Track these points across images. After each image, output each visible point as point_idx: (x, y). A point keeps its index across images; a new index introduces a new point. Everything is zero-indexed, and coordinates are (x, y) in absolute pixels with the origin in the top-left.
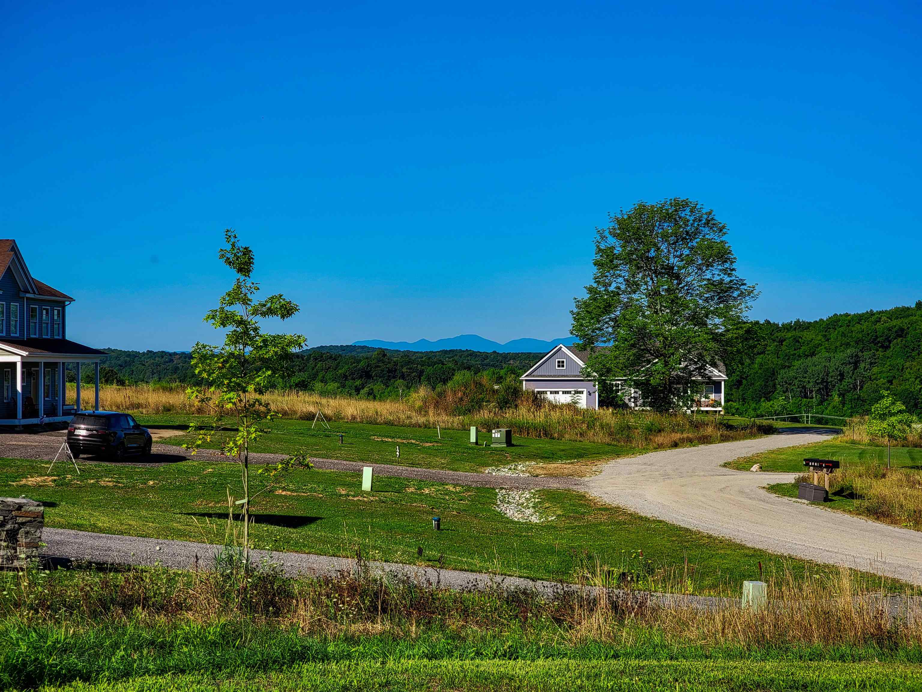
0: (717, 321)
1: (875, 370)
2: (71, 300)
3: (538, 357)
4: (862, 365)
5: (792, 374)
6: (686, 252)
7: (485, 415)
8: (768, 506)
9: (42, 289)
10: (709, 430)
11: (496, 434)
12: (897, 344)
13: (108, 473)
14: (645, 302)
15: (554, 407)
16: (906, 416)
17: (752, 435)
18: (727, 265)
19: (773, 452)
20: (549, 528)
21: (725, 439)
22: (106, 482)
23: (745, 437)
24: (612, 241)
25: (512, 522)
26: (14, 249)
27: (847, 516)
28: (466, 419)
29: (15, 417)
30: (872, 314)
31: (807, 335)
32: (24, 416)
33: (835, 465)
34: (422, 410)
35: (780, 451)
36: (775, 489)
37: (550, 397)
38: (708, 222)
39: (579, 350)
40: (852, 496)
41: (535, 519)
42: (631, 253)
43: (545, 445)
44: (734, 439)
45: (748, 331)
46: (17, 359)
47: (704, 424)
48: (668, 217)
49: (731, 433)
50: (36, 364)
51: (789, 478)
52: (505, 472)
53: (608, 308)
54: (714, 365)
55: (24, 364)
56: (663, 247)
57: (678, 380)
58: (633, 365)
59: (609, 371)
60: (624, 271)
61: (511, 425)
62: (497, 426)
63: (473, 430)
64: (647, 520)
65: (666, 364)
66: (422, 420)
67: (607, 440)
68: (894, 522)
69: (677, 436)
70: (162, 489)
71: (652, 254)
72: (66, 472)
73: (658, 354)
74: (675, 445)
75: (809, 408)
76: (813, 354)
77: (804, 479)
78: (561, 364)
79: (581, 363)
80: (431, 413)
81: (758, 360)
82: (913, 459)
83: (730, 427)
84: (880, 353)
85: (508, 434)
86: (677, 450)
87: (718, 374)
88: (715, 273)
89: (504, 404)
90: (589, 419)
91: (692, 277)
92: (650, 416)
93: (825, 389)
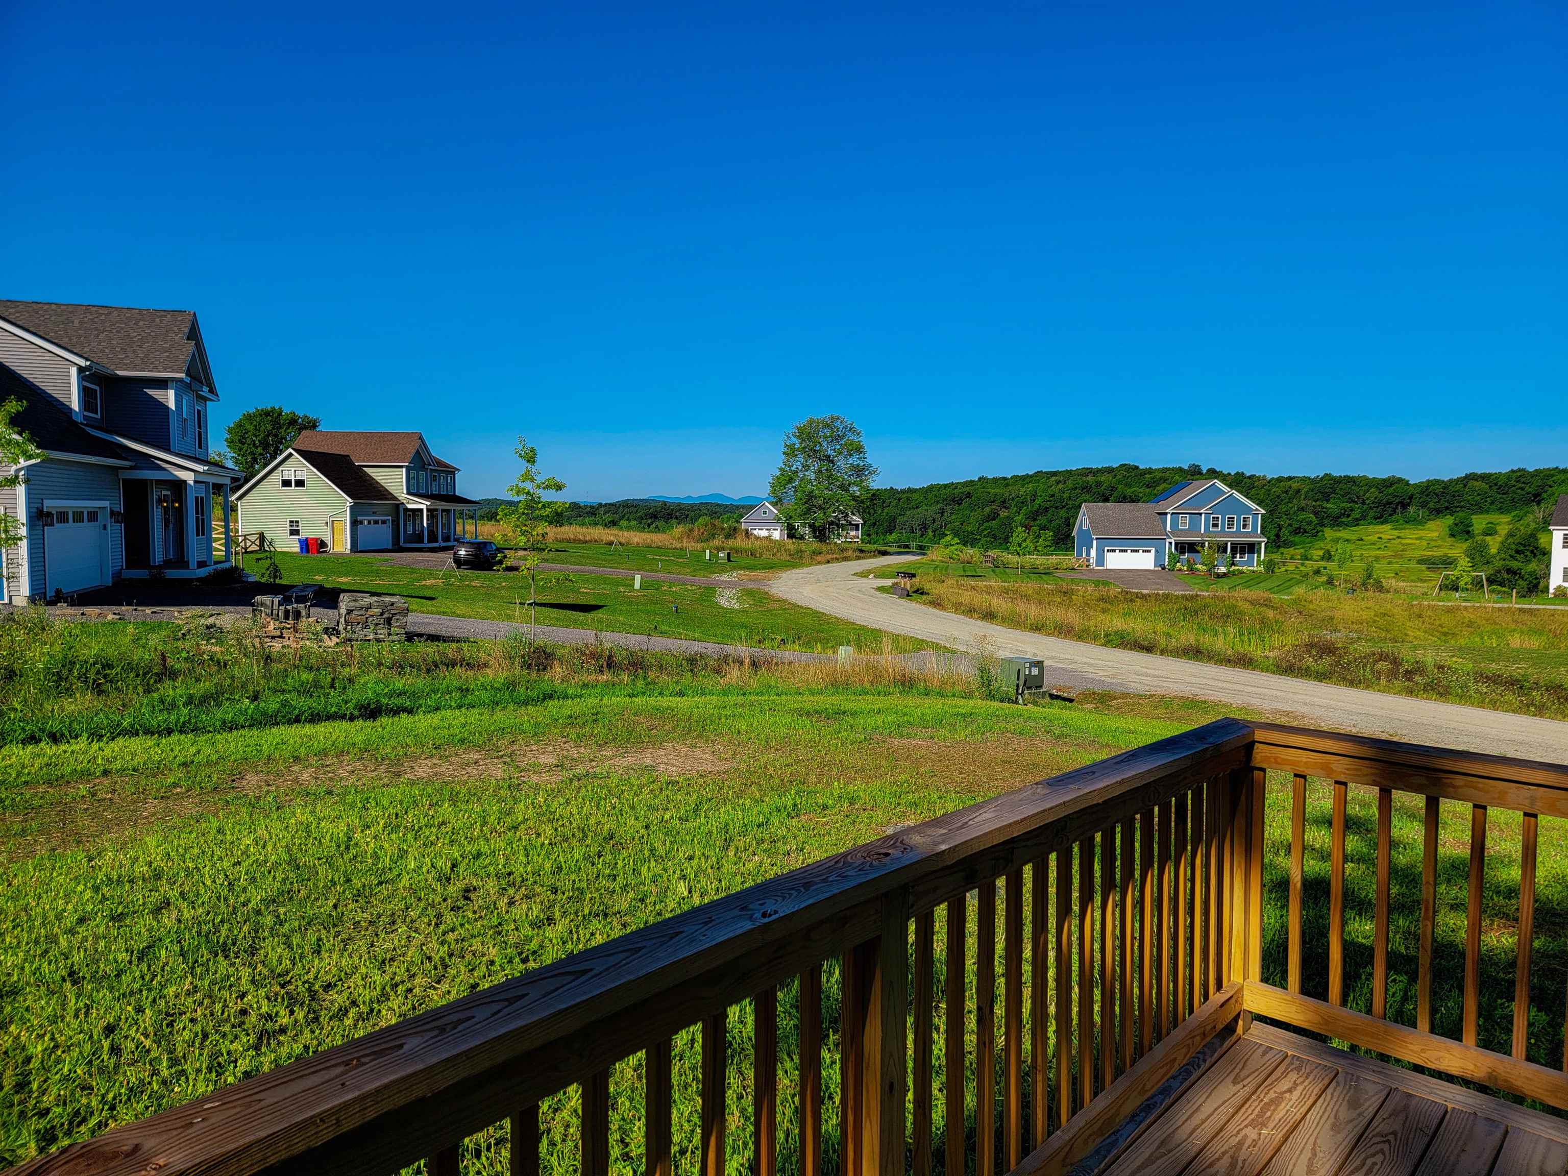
0: (855, 489)
1: (953, 517)
2: (459, 470)
3: (752, 507)
4: (946, 514)
5: (905, 519)
6: (838, 447)
7: (716, 542)
8: (873, 599)
9: (439, 463)
10: (850, 553)
11: (721, 554)
12: (966, 502)
13: (478, 578)
14: (813, 476)
15: (757, 538)
16: (960, 546)
17: (874, 556)
18: (862, 455)
19: (884, 566)
20: (745, 611)
21: (858, 558)
22: (476, 583)
23: (870, 557)
24: (794, 440)
25: (723, 608)
26: (421, 438)
27: (918, 605)
28: (705, 545)
29: (423, 542)
30: (952, 484)
31: (915, 496)
32: (429, 542)
33: (914, 575)
34: (680, 539)
35: (889, 566)
36: (881, 589)
37: (755, 532)
38: (851, 429)
39: (774, 504)
40: (922, 593)
41: (736, 607)
42: (805, 448)
43: (750, 561)
44: (864, 558)
45: (873, 495)
46: (424, 507)
47: (846, 549)
48: (827, 426)
49: (862, 555)
50: (436, 510)
51: (889, 582)
52: (725, 577)
53: (791, 480)
54: (853, 514)
55: (428, 510)
56: (824, 444)
57: (832, 523)
58: (805, 514)
59: (791, 517)
60: (801, 458)
61: (731, 549)
62: (723, 549)
63: (708, 552)
64: (801, 607)
65: (825, 514)
66: (679, 545)
67: (788, 558)
68: (944, 609)
69: (829, 557)
70: (510, 587)
71: (818, 448)
72: (451, 577)
73: (820, 508)
74: (828, 562)
75: (914, 539)
76: (917, 508)
77: (897, 584)
78: (765, 513)
79: (776, 512)
80: (685, 541)
81: (886, 510)
82: (964, 571)
83: (862, 551)
84: (956, 507)
85: (729, 554)
86: (830, 565)
87: (856, 519)
88: (854, 460)
89: (728, 536)
90: (779, 545)
91: (841, 462)
92: (815, 545)
93: (924, 528)
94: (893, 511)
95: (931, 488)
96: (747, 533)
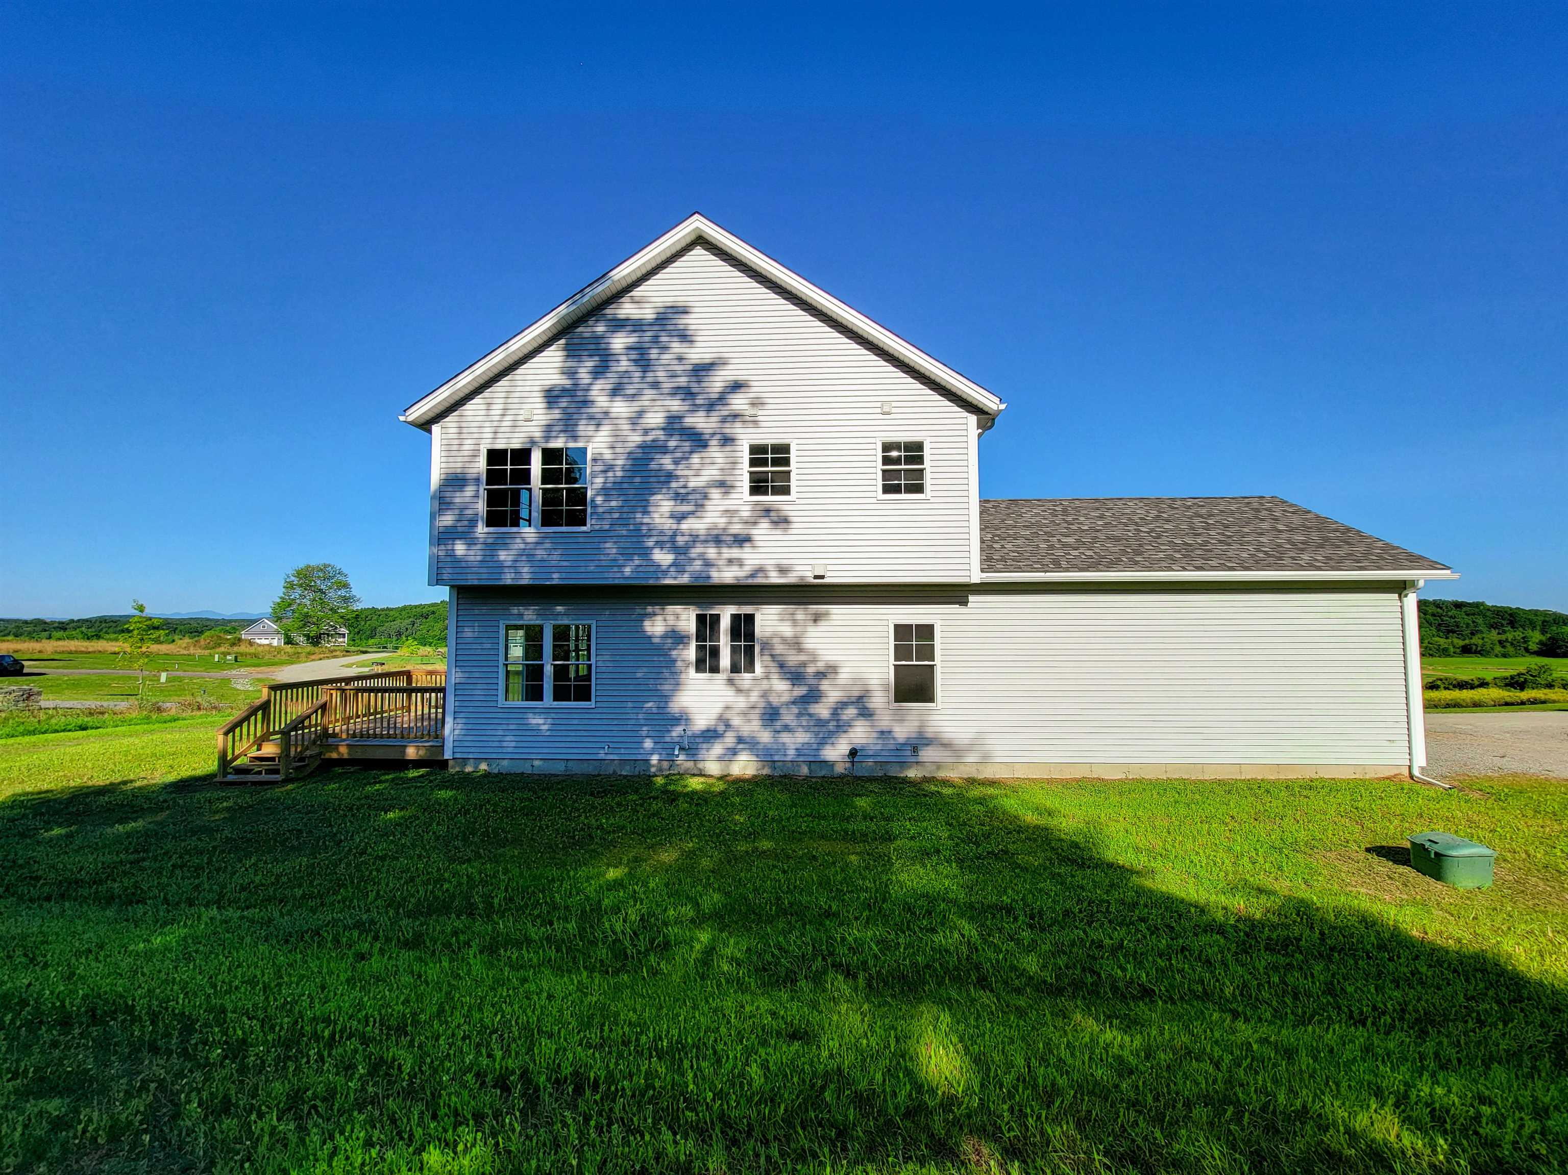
0: (342, 611)
1: (422, 627)
3: (252, 623)
4: (416, 625)
5: (384, 628)
6: (329, 584)
7: (222, 649)
10: (338, 653)
11: (229, 657)
12: (431, 617)
14: (308, 603)
15: (260, 645)
16: (419, 646)
17: (358, 654)
18: (348, 589)
19: (365, 660)
21: (345, 656)
23: (354, 655)
24: (292, 579)
25: (239, 690)
28: (212, 651)
31: (391, 613)
34: (187, 648)
35: (368, 660)
37: (257, 641)
38: (339, 572)
39: (275, 621)
42: (301, 584)
43: (255, 661)
44: (349, 656)
45: (358, 614)
47: (336, 651)
48: (320, 570)
49: (348, 654)
52: (233, 672)
53: (289, 605)
54: (341, 627)
56: (318, 582)
57: (323, 634)
58: (301, 628)
59: (290, 630)
60: (299, 591)
61: (237, 653)
62: (229, 654)
63: (216, 656)
65: (318, 627)
66: (186, 652)
67: (286, 658)
69: (322, 656)
71: (312, 584)
73: (314, 623)
74: (321, 659)
75: (391, 642)
76: (394, 620)
78: (264, 626)
79: (275, 627)
80: (192, 649)
81: (368, 623)
83: (348, 651)
85: (235, 657)
87: (344, 630)
88: (342, 592)
89: (233, 644)
90: (279, 650)
91: (332, 594)
92: (310, 648)
93: (399, 634)
94: (374, 623)
95: (404, 608)
96: (251, 643)
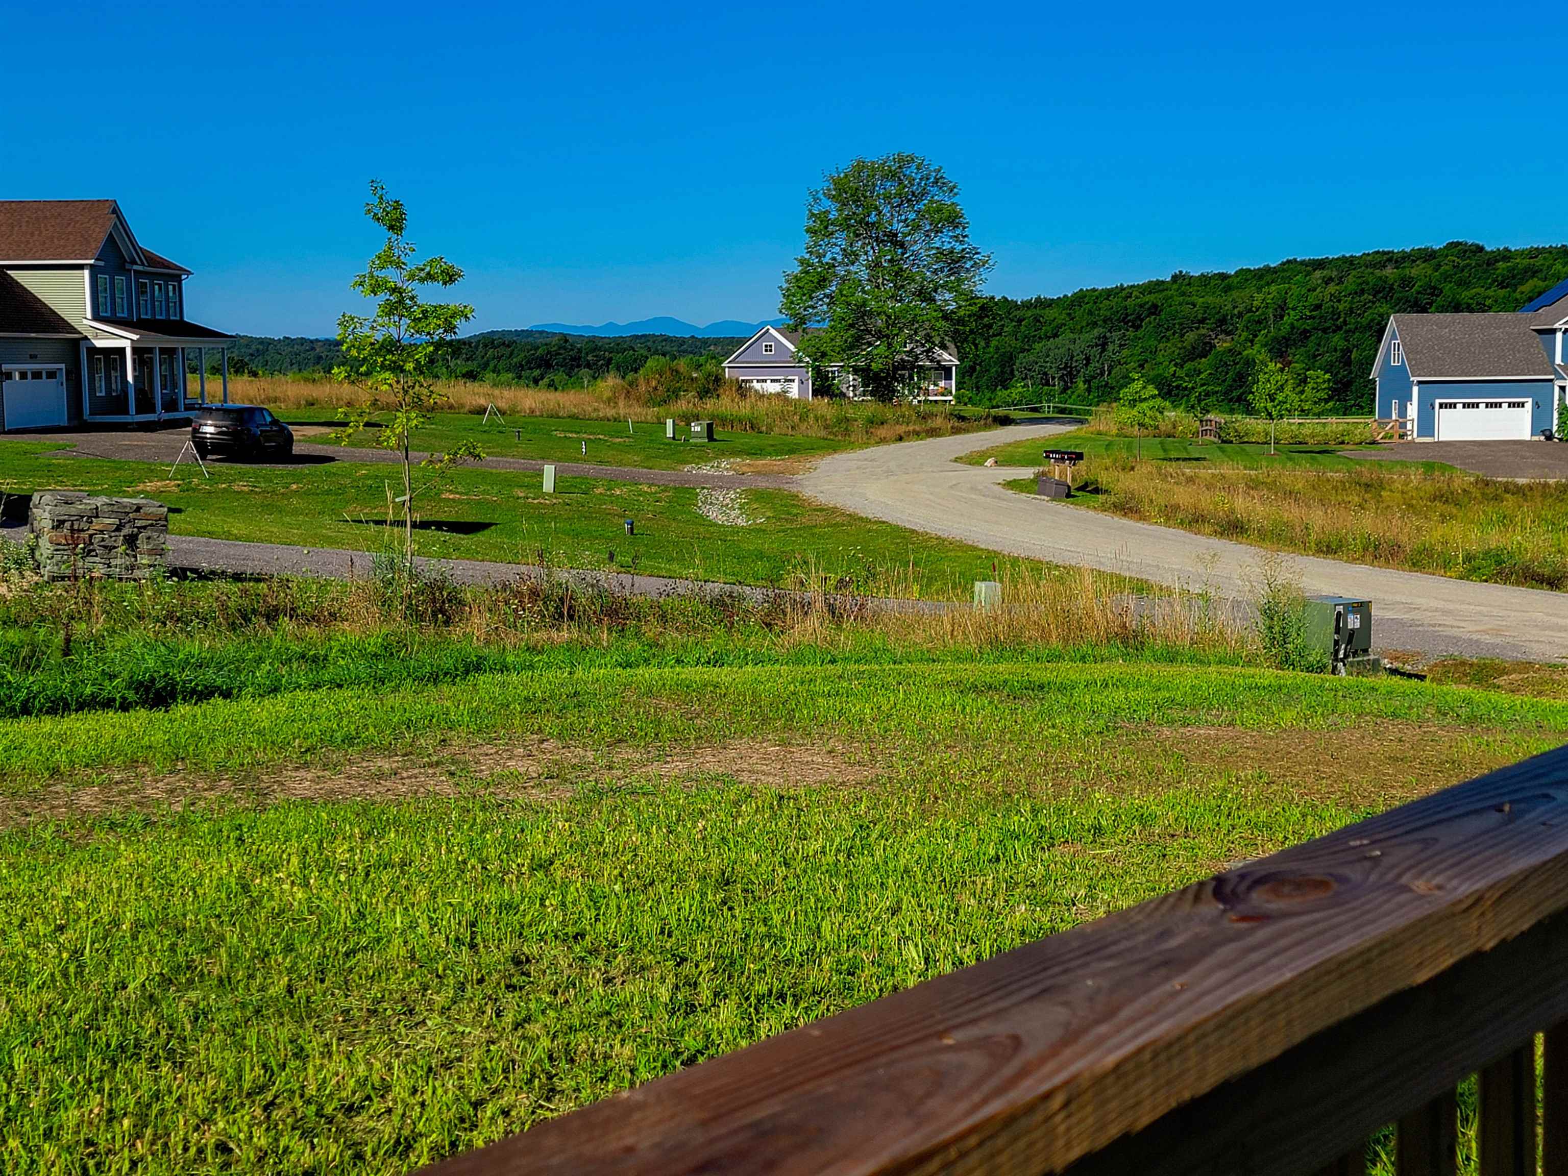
0: (947, 296)
1: (1125, 352)
2: (188, 273)
3: (744, 338)
4: (1110, 347)
5: (1032, 358)
6: (912, 216)
7: (682, 406)
8: (1004, 504)
9: (152, 260)
10: (938, 422)
11: (696, 428)
12: (1149, 323)
13: (242, 476)
14: (864, 275)
15: (761, 396)
16: (1159, 400)
17: (987, 427)
18: (958, 231)
19: (1009, 445)
20: (760, 531)
21: (956, 431)
22: (240, 486)
23: (978, 429)
24: (827, 204)
25: (716, 525)
26: (116, 211)
27: (1092, 514)
28: (662, 410)
29: (127, 412)
30: (1122, 289)
31: (1050, 313)
32: (137, 413)
33: (1080, 456)
34: (612, 401)
35: (1018, 444)
36: (1012, 485)
37: (757, 386)
38: (936, 181)
39: (790, 331)
40: (1097, 491)
41: (741, 522)
42: (848, 218)
43: (750, 439)
44: (966, 431)
45: (982, 308)
46: (127, 344)
47: (932, 415)
48: (892, 175)
49: (963, 425)
50: (150, 350)
51: (1028, 473)
52: (708, 469)
53: (822, 282)
54: (944, 347)
55: (135, 350)
56: (886, 210)
57: (903, 365)
58: (851, 348)
59: (824, 355)
60: (841, 239)
61: (713, 417)
62: (697, 418)
63: (669, 422)
64: (868, 520)
65: (890, 346)
66: (611, 413)
67: (823, 433)
68: (1144, 518)
69: (901, 429)
70: (308, 493)
71: (873, 218)
72: (191, 475)
73: (880, 335)
74: (901, 439)
75: (1050, 397)
76: (1055, 336)
77: (1044, 474)
78: (768, 348)
79: (792, 347)
80: (621, 404)
81: (994, 343)
82: (1165, 450)
83: (962, 418)
84: (1131, 333)
85: (710, 426)
86: (902, 444)
87: (948, 358)
88: (944, 241)
89: (704, 393)
90: (801, 411)
91: (918, 245)
92: (871, 406)
93: (1069, 375)
94: (1006, 342)
95: (1080, 298)
96: (742, 389)
